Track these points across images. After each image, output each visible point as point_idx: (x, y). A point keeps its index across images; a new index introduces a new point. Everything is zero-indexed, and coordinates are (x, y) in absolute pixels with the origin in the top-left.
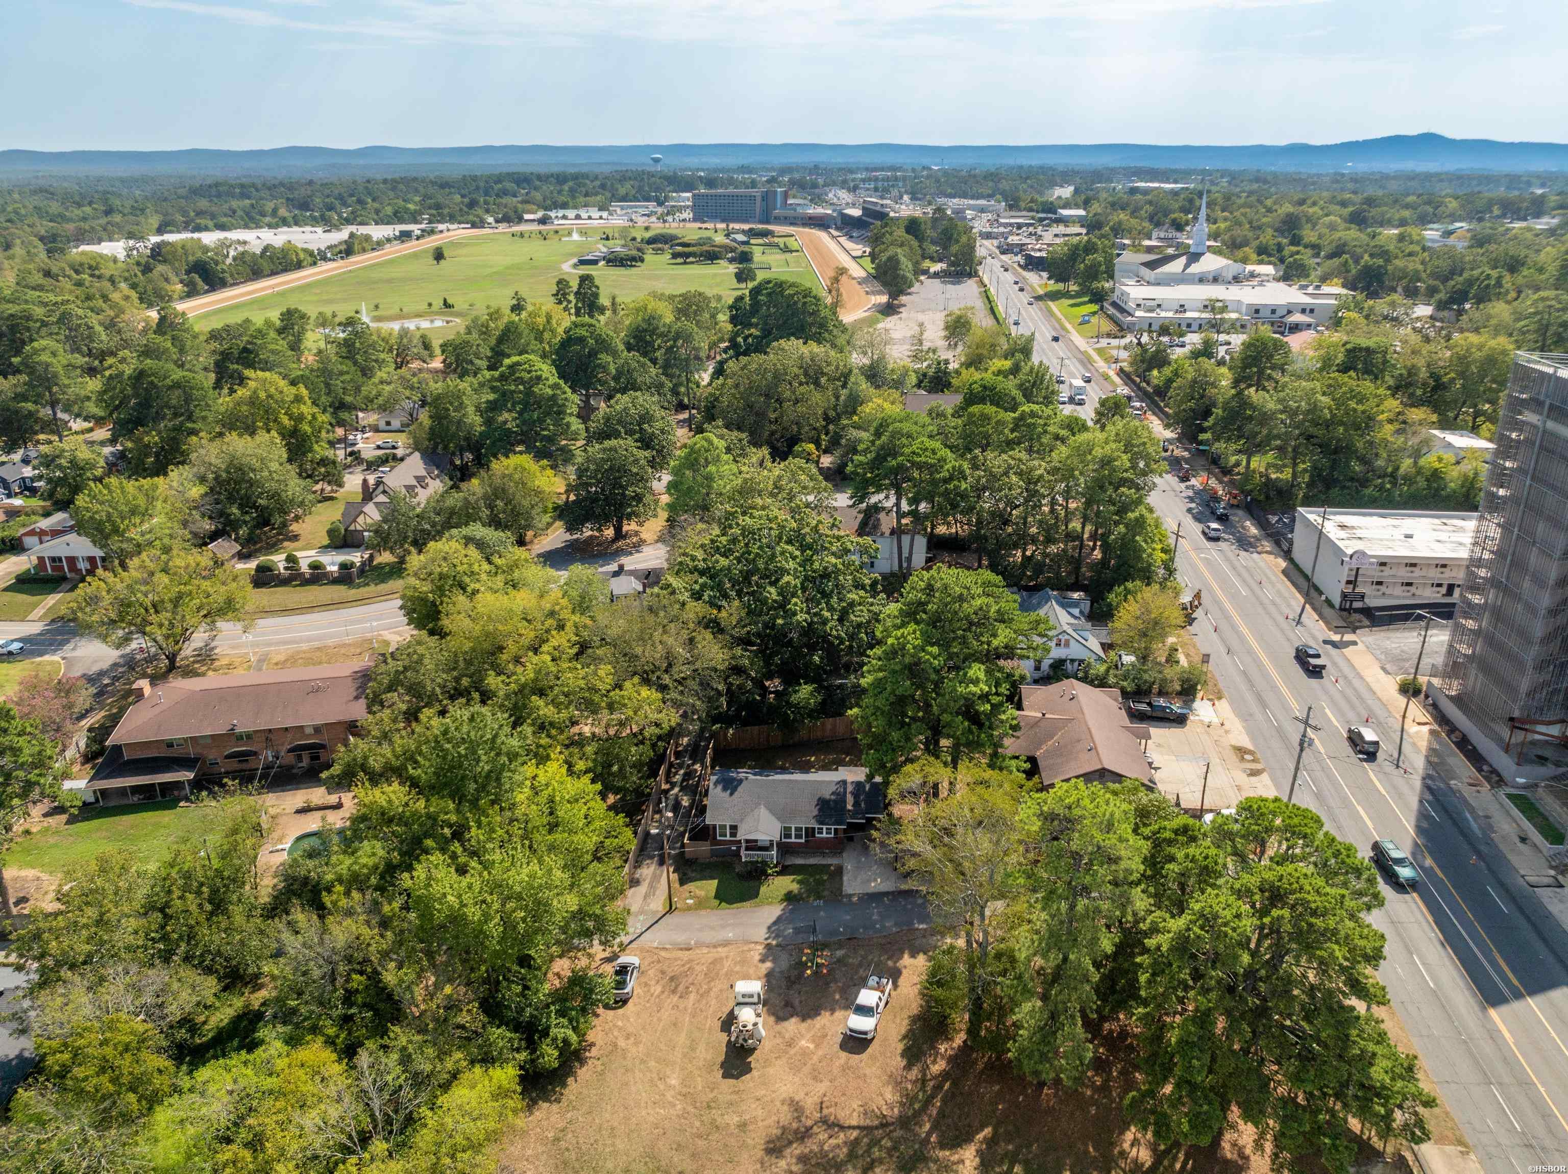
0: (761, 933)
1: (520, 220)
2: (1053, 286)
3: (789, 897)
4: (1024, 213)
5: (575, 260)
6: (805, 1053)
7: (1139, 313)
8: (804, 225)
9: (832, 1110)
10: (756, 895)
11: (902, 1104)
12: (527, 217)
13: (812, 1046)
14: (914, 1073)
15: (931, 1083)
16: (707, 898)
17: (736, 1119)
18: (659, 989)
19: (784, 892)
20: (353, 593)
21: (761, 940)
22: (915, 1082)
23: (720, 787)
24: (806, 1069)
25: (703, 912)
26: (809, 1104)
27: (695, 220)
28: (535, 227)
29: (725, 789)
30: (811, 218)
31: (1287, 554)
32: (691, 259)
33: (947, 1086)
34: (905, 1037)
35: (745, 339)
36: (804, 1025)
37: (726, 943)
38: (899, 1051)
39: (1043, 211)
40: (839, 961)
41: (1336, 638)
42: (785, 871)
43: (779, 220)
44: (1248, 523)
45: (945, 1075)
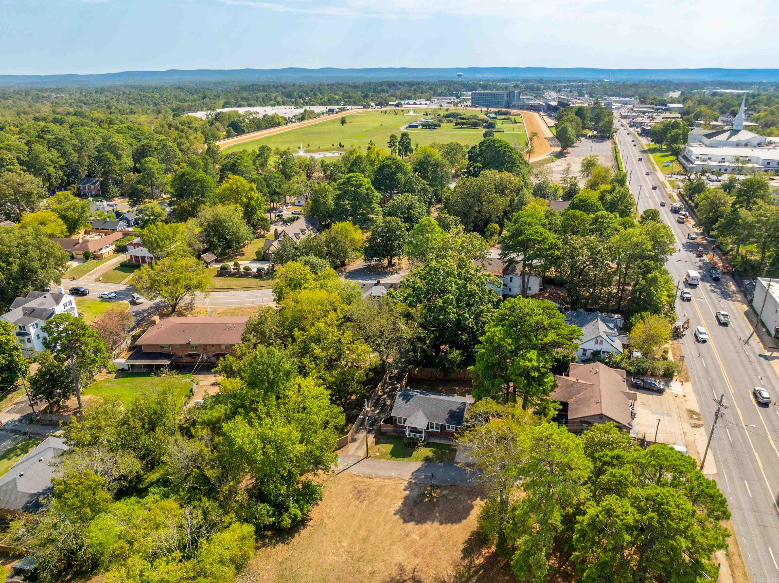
0: (408, 475)
1: (387, 104)
2: (653, 145)
3: (427, 459)
4: (648, 106)
5: (407, 125)
6: (413, 541)
7: (696, 162)
8: (528, 109)
9: (419, 573)
10: (411, 455)
11: (456, 577)
12: (390, 103)
13: (418, 538)
14: (466, 562)
15: (474, 569)
16: (386, 453)
17: (370, 569)
18: (351, 496)
19: (425, 456)
20: (261, 283)
21: (407, 479)
22: (465, 567)
23: (401, 398)
24: (411, 550)
25: (382, 460)
26: (409, 568)
27: (472, 106)
28: (393, 108)
29: (403, 399)
30: (531, 106)
31: (750, 303)
32: (464, 126)
33: (481, 572)
34: (466, 542)
35: (474, 168)
36: (417, 527)
37: (389, 478)
38: (461, 549)
39: (660, 105)
40: (444, 496)
41: (768, 354)
42: (428, 445)
43: (514, 107)
44: (731, 283)
45: (482, 566)
